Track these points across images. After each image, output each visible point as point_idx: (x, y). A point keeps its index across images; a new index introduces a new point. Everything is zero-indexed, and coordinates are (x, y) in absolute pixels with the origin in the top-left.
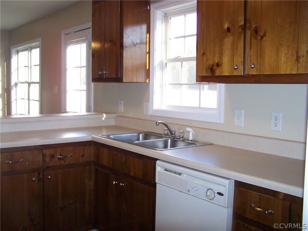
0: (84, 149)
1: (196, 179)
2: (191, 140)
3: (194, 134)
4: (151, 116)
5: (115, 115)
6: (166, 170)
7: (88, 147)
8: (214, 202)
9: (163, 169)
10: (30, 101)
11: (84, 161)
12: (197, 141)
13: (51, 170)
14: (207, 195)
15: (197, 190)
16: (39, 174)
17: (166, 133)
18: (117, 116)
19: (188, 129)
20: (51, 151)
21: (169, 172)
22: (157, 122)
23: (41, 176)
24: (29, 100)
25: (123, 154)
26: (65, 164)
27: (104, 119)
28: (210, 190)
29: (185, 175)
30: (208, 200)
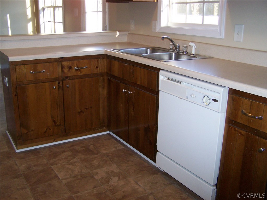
0: (98, 61)
1: (195, 87)
2: (193, 54)
3: (196, 48)
4: (159, 32)
5: (127, 33)
6: (168, 79)
7: (101, 60)
8: (209, 108)
9: (166, 78)
10: (56, 23)
11: (99, 72)
12: (199, 55)
13: (69, 80)
14: (203, 101)
15: (194, 97)
16: (59, 83)
17: (171, 47)
18: (129, 34)
19: (191, 44)
20: (69, 63)
21: (171, 80)
22: (162, 37)
23: (61, 85)
24: (54, 22)
25: (132, 65)
26: (81, 74)
27: (117, 36)
28: (206, 97)
29: (185, 83)
30: (204, 106)
